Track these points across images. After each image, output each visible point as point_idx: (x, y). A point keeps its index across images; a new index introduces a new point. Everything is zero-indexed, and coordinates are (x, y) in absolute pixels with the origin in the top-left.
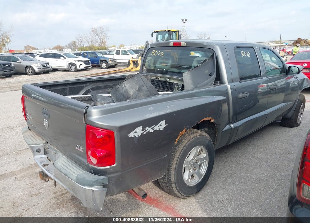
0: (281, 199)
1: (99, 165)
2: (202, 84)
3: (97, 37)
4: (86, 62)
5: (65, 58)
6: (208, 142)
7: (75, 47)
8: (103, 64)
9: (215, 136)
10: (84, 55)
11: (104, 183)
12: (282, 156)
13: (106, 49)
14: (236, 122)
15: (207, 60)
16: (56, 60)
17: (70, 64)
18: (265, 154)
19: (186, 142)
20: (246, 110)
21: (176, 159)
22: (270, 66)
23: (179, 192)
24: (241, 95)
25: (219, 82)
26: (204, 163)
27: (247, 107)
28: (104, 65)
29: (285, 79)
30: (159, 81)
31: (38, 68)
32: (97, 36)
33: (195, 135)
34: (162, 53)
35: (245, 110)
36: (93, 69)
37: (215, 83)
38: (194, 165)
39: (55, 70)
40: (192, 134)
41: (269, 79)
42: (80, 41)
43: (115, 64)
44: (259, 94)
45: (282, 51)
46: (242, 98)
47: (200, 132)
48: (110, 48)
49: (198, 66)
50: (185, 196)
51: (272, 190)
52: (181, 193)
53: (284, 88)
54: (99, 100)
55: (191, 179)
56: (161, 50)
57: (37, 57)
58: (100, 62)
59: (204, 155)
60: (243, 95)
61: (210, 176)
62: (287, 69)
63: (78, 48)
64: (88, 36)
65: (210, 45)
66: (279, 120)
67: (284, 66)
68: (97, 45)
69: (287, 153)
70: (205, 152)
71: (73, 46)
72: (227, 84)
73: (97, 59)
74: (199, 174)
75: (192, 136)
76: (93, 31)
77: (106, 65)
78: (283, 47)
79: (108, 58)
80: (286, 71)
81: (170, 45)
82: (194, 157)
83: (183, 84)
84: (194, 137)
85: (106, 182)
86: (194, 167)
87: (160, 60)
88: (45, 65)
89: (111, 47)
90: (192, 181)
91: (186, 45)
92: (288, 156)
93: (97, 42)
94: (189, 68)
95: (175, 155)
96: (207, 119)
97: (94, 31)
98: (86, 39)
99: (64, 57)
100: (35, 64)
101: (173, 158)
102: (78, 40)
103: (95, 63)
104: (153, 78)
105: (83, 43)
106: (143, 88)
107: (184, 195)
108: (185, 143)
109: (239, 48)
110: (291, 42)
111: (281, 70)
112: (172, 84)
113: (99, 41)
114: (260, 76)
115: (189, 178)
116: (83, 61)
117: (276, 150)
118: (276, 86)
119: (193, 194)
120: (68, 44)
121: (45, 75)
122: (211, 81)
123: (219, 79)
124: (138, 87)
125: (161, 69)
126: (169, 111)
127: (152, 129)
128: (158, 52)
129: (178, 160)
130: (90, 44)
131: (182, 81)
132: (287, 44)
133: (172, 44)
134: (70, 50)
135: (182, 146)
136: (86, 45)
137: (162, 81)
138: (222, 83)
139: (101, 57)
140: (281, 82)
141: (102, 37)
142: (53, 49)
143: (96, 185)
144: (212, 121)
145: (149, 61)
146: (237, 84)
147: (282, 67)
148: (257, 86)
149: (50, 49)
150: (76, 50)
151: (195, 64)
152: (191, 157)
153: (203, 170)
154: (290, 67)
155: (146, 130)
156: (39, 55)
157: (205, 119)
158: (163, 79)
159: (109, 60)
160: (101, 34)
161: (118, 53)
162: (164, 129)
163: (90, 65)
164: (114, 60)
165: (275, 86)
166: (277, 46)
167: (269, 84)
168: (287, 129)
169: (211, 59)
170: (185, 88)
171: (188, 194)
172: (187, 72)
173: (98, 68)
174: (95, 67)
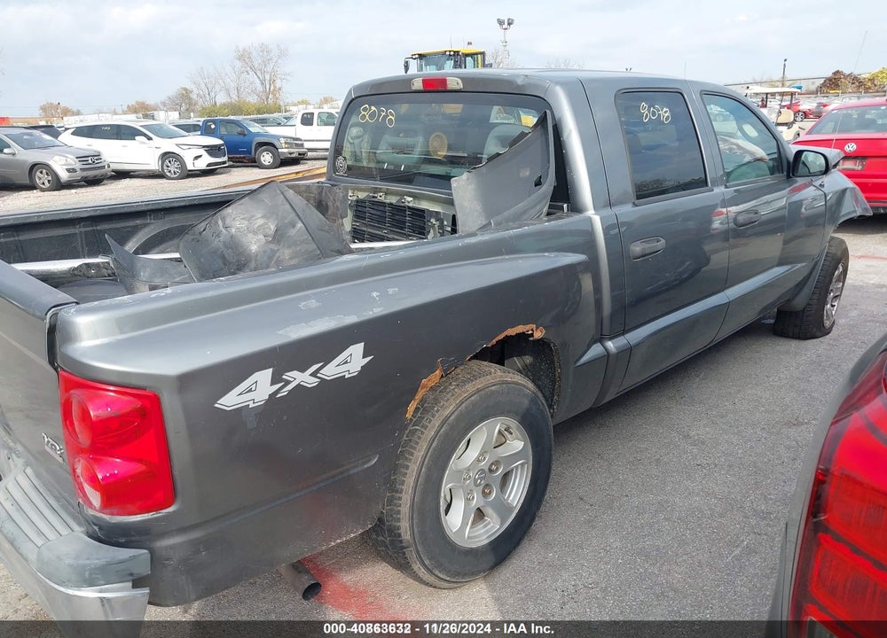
0: (765, 581)
1: (115, 511)
2: (506, 214)
3: (252, 77)
4: (212, 150)
5: (150, 139)
6: (526, 402)
7: (190, 104)
8: (265, 153)
9: (554, 382)
10: (206, 130)
11: (134, 572)
12: (772, 433)
13: (280, 112)
14: (623, 334)
15: (527, 134)
16: (124, 146)
17: (166, 156)
18: (722, 429)
19: (449, 408)
20: (670, 287)
21: (414, 467)
22: (739, 152)
23: (430, 571)
24: (637, 248)
25: (565, 205)
26: (517, 469)
27: (672, 279)
28: (267, 158)
29: (785, 192)
30: (383, 204)
31: (68, 170)
32: (251, 73)
33: (480, 383)
34: (390, 114)
35: (664, 288)
36: (235, 169)
37: (552, 211)
38: (481, 479)
39: (122, 175)
40: (470, 380)
41: (735, 191)
42: (203, 86)
43: (300, 154)
44: (713, 236)
45: (788, 108)
46: (643, 256)
47: (499, 373)
48: (291, 108)
49: (498, 155)
50: (453, 580)
51: (737, 552)
52: (437, 573)
53: (782, 219)
54: (144, 275)
55: (472, 524)
56: (387, 104)
57: (66, 138)
58: (256, 150)
59: (517, 444)
60: (647, 246)
61: (538, 508)
62: (791, 159)
63: (198, 108)
64: (226, 74)
65: (537, 86)
66: (770, 318)
67: (781, 149)
68: (253, 99)
69: (789, 424)
70: (520, 437)
71: (183, 101)
72: (591, 212)
73: (246, 139)
74: (502, 508)
75: (470, 388)
76: (240, 58)
77: (274, 157)
78: (789, 98)
79: (278, 137)
80: (788, 167)
81: (414, 88)
82: (483, 453)
83: (454, 213)
84: (479, 391)
85: (144, 569)
86: (481, 488)
87: (388, 138)
88: (90, 161)
89: (295, 105)
90: (478, 530)
91: (461, 86)
92: (793, 432)
93: (254, 91)
94: (472, 162)
95: (412, 454)
96: (520, 329)
97: (244, 57)
98: (221, 81)
99: (145, 135)
100: (57, 158)
101: (406, 463)
102: (198, 86)
103: (240, 152)
104: (362, 195)
105: (212, 94)
106: (292, 232)
107: (448, 579)
108: (447, 412)
109: (633, 94)
110: (813, 83)
111: (771, 163)
112: (420, 214)
113: (260, 88)
114: (702, 183)
115: (464, 524)
116: (204, 147)
117: (757, 415)
118: (756, 213)
119: (480, 572)
120: (170, 98)
121: (90, 189)
122: (535, 205)
123: (563, 194)
124: (273, 227)
125: (392, 167)
126: (377, 311)
127: (314, 374)
128: (380, 111)
129: (423, 469)
130: (235, 97)
131: (451, 202)
132: (800, 88)
133: (418, 85)
134: (176, 114)
135: (436, 422)
136: (221, 99)
137: (391, 204)
138: (576, 208)
139: (258, 134)
140: (775, 202)
141: (267, 77)
142: (125, 114)
143: (103, 582)
144: (538, 335)
145: (356, 141)
146: (627, 211)
147: (776, 156)
148: (707, 213)
149: (115, 113)
150: (192, 114)
151: (492, 147)
152: (472, 454)
153: (516, 493)
154: (799, 153)
155: (288, 383)
156: (72, 131)
157: (512, 332)
158: (393, 200)
159: (282, 140)
160: (265, 65)
161: (307, 120)
162: (360, 372)
163: (225, 159)
164: (295, 142)
165: (752, 215)
166: (773, 94)
167: (734, 209)
168: (793, 345)
169: (539, 130)
170: (460, 227)
171: (465, 575)
172: (465, 176)
173: (251, 166)
174: (242, 162)
